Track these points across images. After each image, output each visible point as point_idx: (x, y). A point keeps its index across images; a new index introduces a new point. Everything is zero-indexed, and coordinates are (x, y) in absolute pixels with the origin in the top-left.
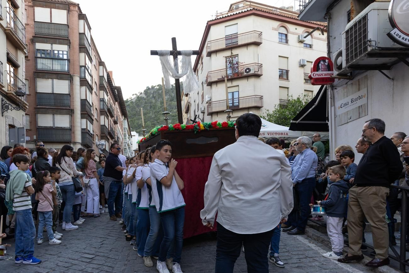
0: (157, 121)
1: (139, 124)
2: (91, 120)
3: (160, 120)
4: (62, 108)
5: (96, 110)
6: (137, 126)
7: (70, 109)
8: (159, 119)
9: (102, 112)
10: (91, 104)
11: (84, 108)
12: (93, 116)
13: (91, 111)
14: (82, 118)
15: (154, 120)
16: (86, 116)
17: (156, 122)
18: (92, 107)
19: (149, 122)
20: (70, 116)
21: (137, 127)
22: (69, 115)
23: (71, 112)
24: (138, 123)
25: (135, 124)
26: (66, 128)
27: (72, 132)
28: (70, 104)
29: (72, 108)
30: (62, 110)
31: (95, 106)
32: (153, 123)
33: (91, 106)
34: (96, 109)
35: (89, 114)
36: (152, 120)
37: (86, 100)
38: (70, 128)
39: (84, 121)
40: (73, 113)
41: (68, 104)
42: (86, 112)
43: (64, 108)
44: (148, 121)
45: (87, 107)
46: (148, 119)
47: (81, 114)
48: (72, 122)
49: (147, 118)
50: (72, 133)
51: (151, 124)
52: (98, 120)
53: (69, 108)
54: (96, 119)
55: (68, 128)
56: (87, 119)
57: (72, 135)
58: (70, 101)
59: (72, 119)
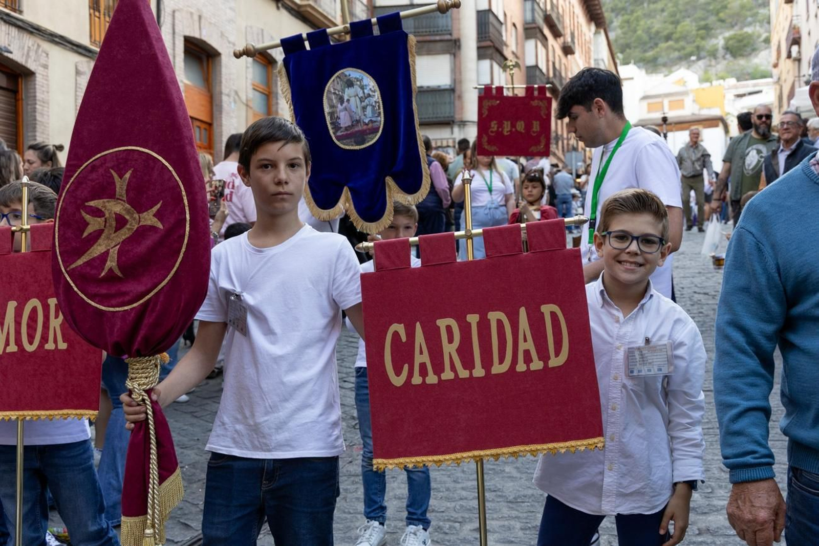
0: (717, 14)
1: (654, 30)
2: (502, 59)
3: (727, 11)
4: (432, 38)
5: (513, 28)
6: (645, 37)
7: (450, 40)
8: (725, 7)
9: (531, 31)
10: (501, 18)
11: (485, 33)
12: (506, 45)
13: (501, 36)
14: (481, 57)
15: (708, 11)
16: (490, 51)
17: (712, 19)
18: (504, 27)
19: (687, 21)
20: (452, 57)
21: (645, 43)
22: (450, 53)
23: (453, 46)
24: (649, 28)
25: (639, 32)
26: (443, 88)
27: (456, 95)
28: (452, 26)
29: (455, 36)
30: (432, 45)
31: (511, 17)
32: (703, 23)
33: (501, 24)
34: (514, 25)
35: (497, 45)
36: (700, 14)
37: (490, 10)
38: (453, 86)
39: (486, 63)
40: (459, 47)
41: (447, 26)
42: (489, 43)
43: (438, 38)
44: (684, 17)
45: (491, 29)
46: (686, 11)
47: (479, 48)
48: (456, 71)
49: (681, 7)
50: (457, 98)
51: (694, 28)
52: (519, 54)
53: (448, 37)
54: (513, 53)
55: (448, 87)
56: (492, 59)
57: (457, 103)
58: (452, 19)
59: (457, 63)
